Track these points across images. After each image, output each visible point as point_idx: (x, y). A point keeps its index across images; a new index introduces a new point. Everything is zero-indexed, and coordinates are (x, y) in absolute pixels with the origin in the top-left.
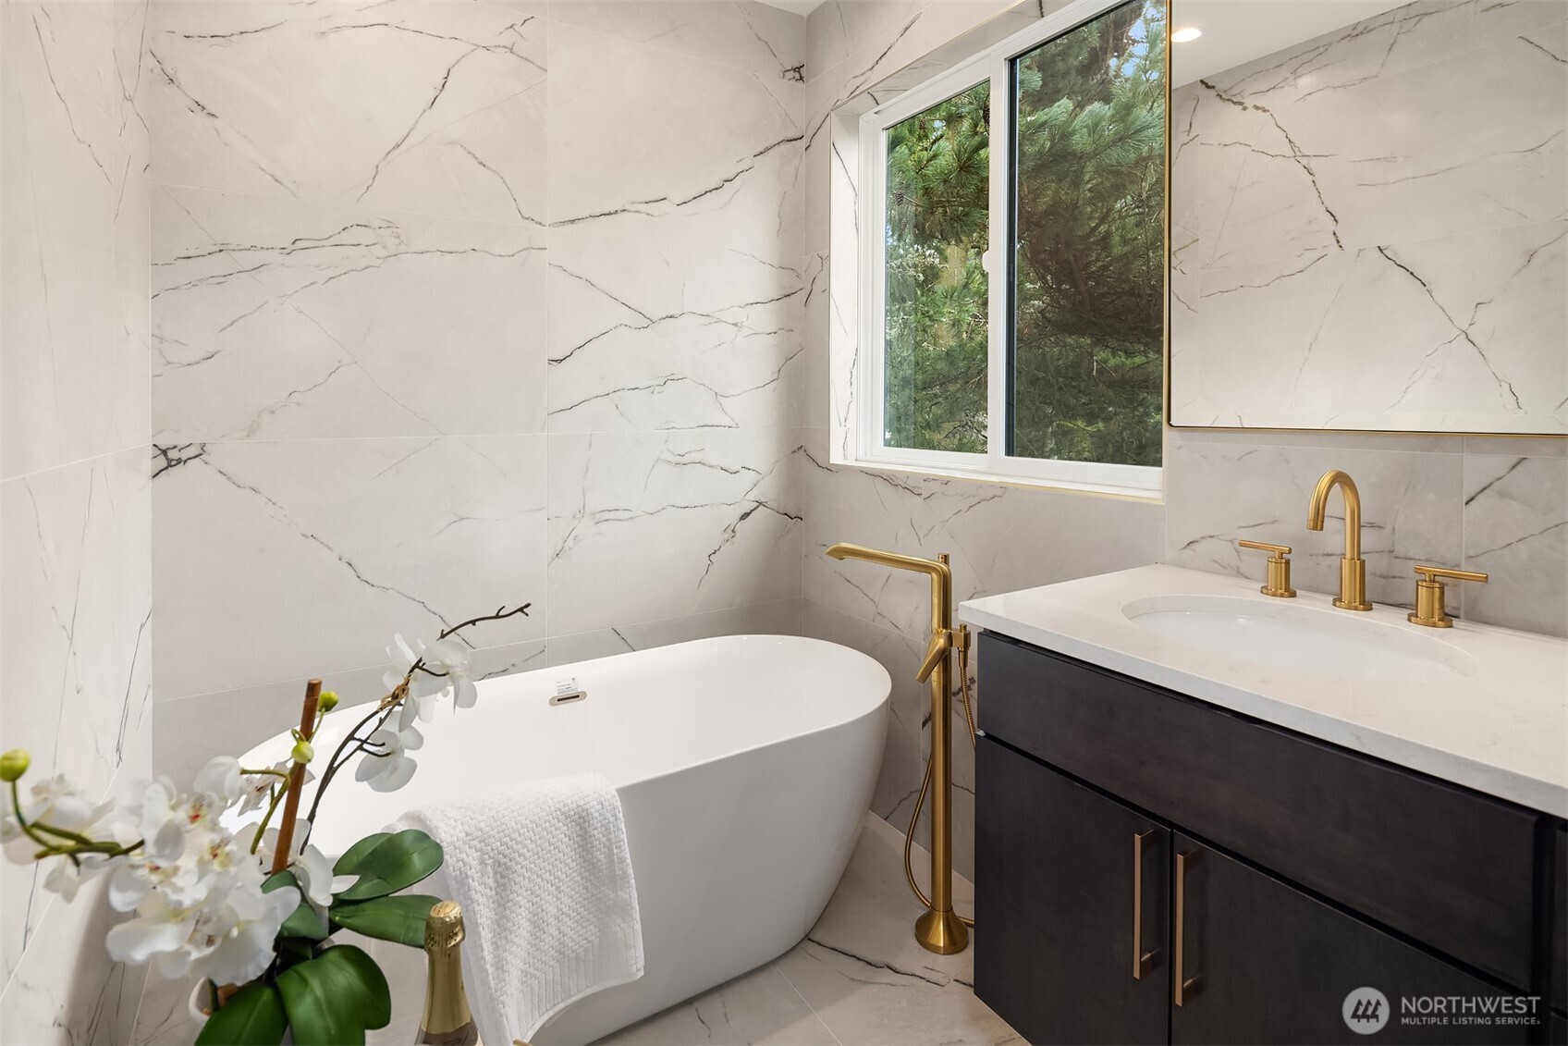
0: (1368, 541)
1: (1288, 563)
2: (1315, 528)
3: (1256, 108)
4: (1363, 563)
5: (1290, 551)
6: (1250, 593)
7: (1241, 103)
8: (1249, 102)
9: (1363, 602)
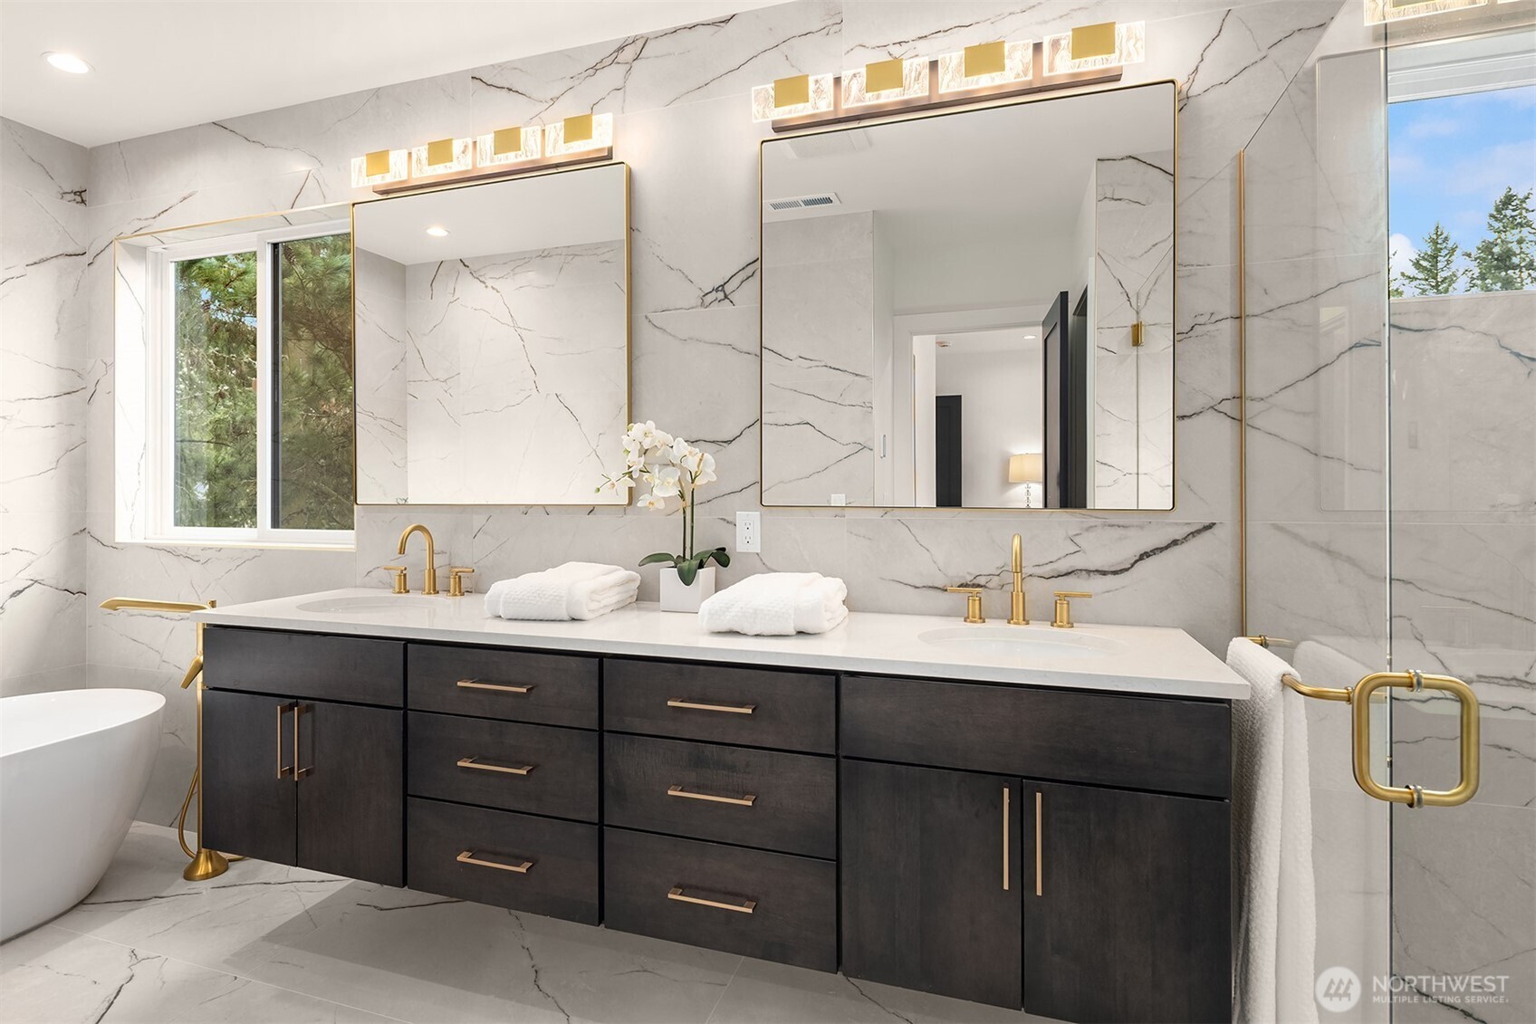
0: (438, 561)
1: (405, 575)
2: (400, 553)
3: (492, 287)
4: (434, 571)
5: (405, 569)
6: (388, 594)
7: (484, 283)
8: (489, 283)
9: (434, 590)
